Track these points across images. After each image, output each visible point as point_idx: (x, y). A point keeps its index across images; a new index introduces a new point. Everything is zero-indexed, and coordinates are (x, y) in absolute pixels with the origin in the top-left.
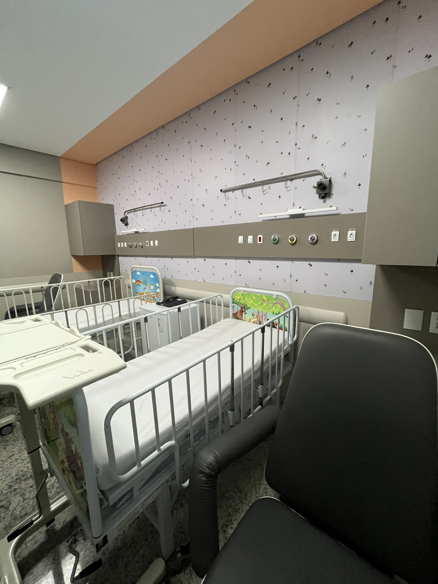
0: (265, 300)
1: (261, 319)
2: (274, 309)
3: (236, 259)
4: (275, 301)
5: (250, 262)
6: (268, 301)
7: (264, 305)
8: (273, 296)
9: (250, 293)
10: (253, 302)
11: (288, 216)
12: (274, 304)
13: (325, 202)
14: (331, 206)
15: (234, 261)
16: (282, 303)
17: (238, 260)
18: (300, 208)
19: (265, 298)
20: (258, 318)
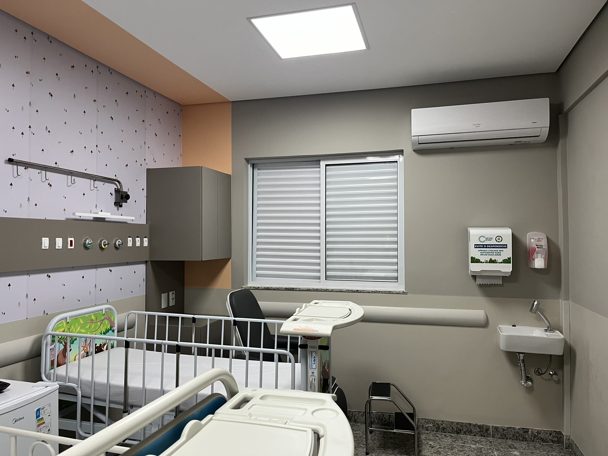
0: (94, 320)
1: (88, 348)
2: (101, 328)
3: (28, 274)
4: (103, 318)
5: (49, 277)
6: (96, 320)
7: (93, 326)
8: (101, 312)
9: (76, 317)
10: (80, 328)
11: (92, 219)
12: (102, 321)
13: (118, 209)
14: (122, 215)
15: (25, 278)
16: (109, 316)
17: (31, 276)
18: (101, 211)
19: (93, 318)
20: (85, 349)
